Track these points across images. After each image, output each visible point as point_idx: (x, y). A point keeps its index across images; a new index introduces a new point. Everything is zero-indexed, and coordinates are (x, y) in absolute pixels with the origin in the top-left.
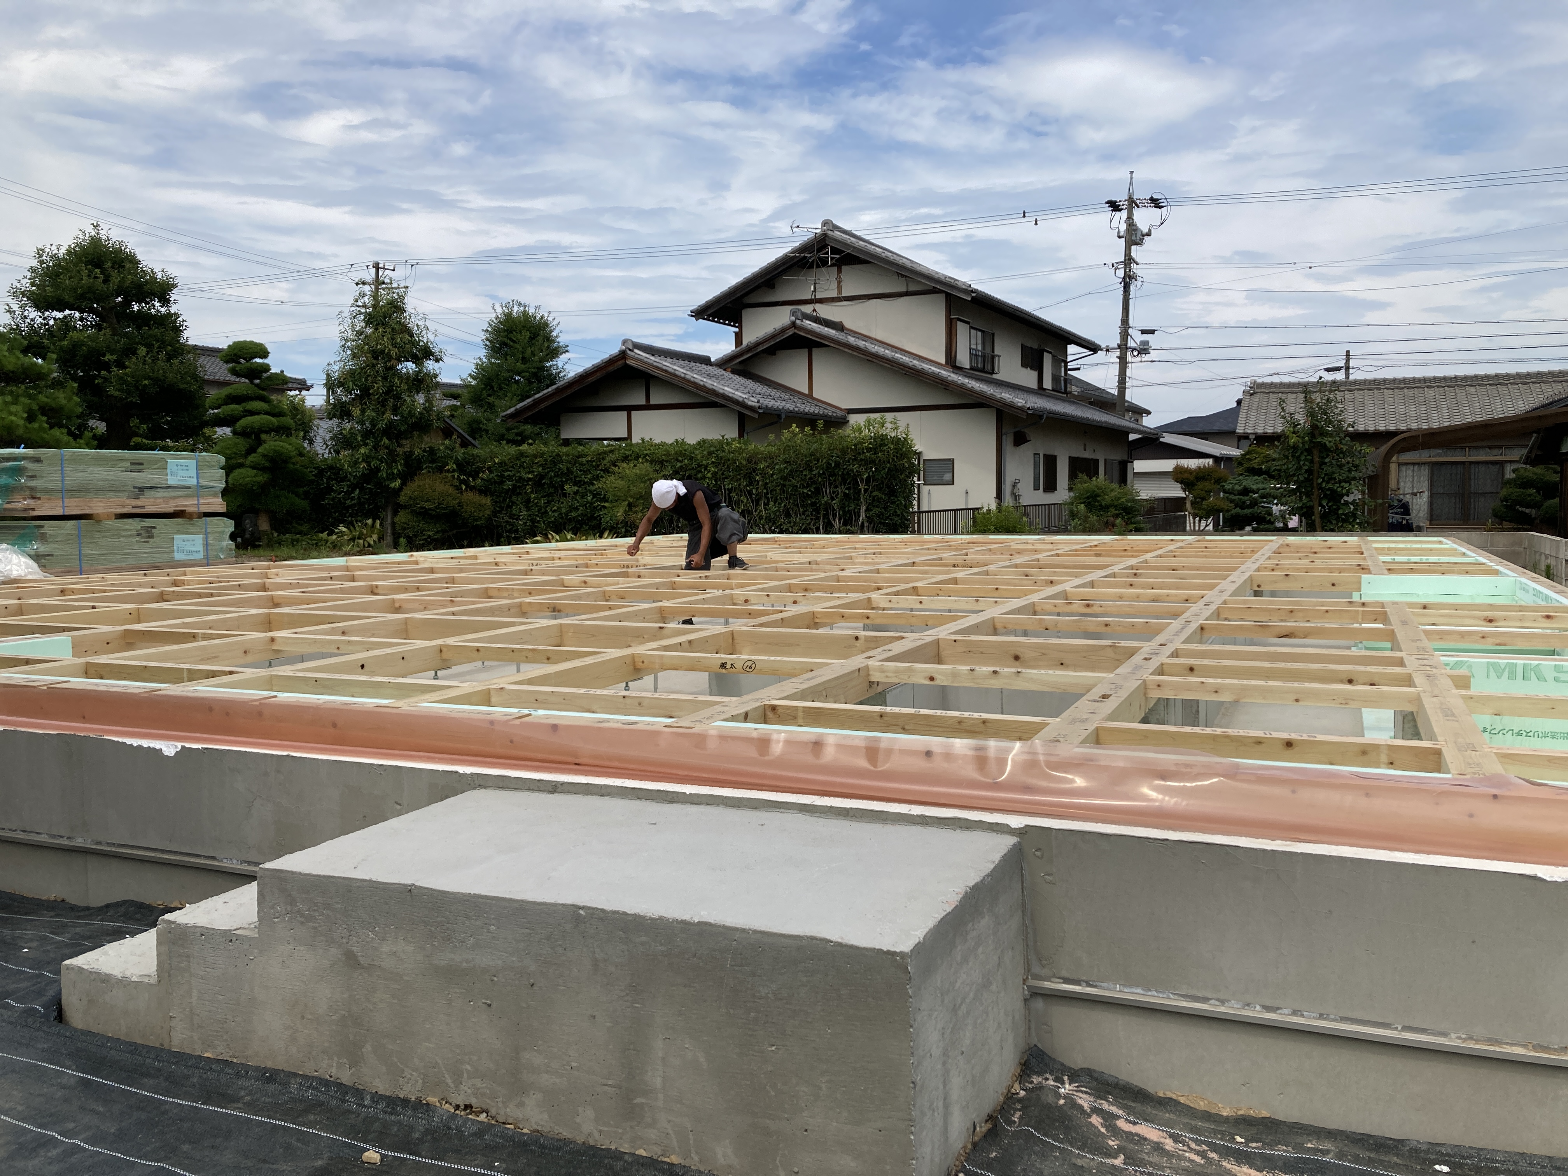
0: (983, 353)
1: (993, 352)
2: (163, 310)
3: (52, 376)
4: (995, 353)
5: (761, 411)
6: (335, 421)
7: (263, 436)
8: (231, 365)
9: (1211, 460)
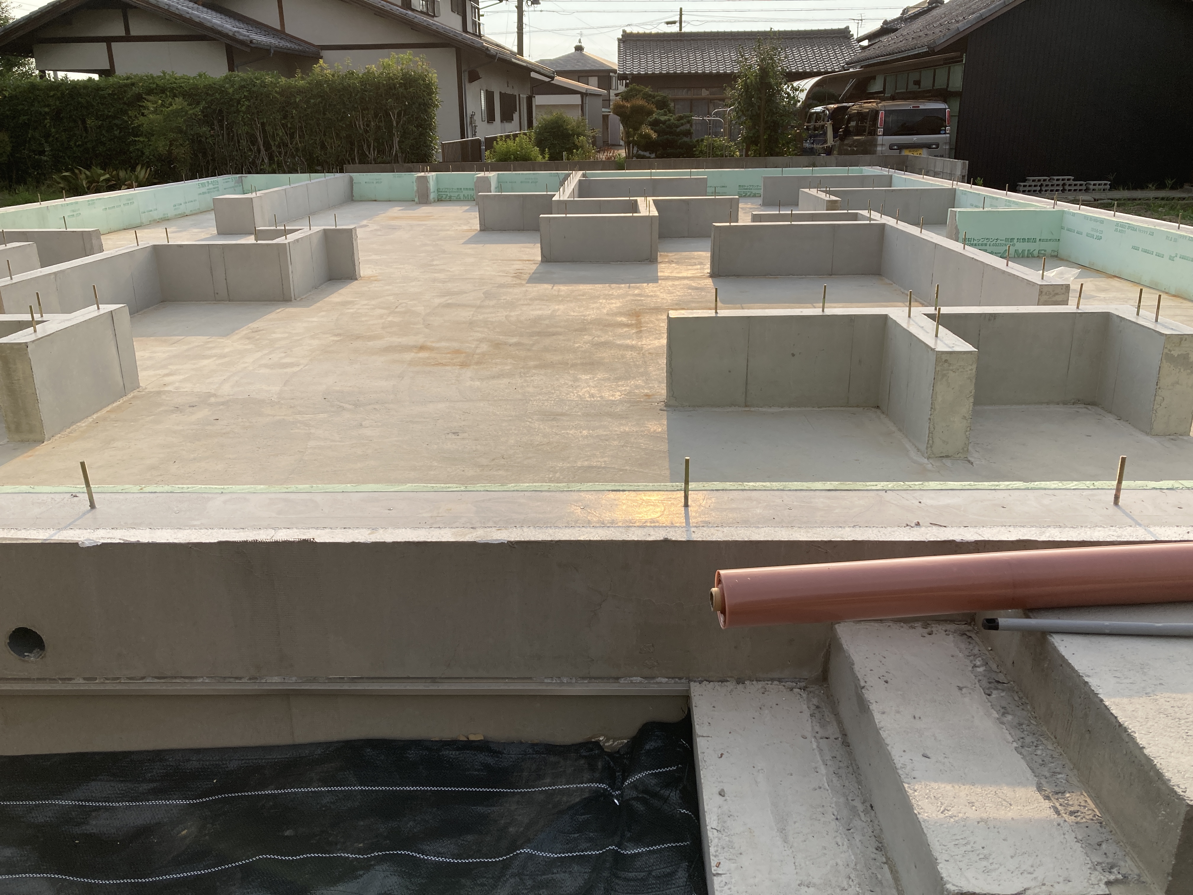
5: (253, 46)
9: (579, 96)
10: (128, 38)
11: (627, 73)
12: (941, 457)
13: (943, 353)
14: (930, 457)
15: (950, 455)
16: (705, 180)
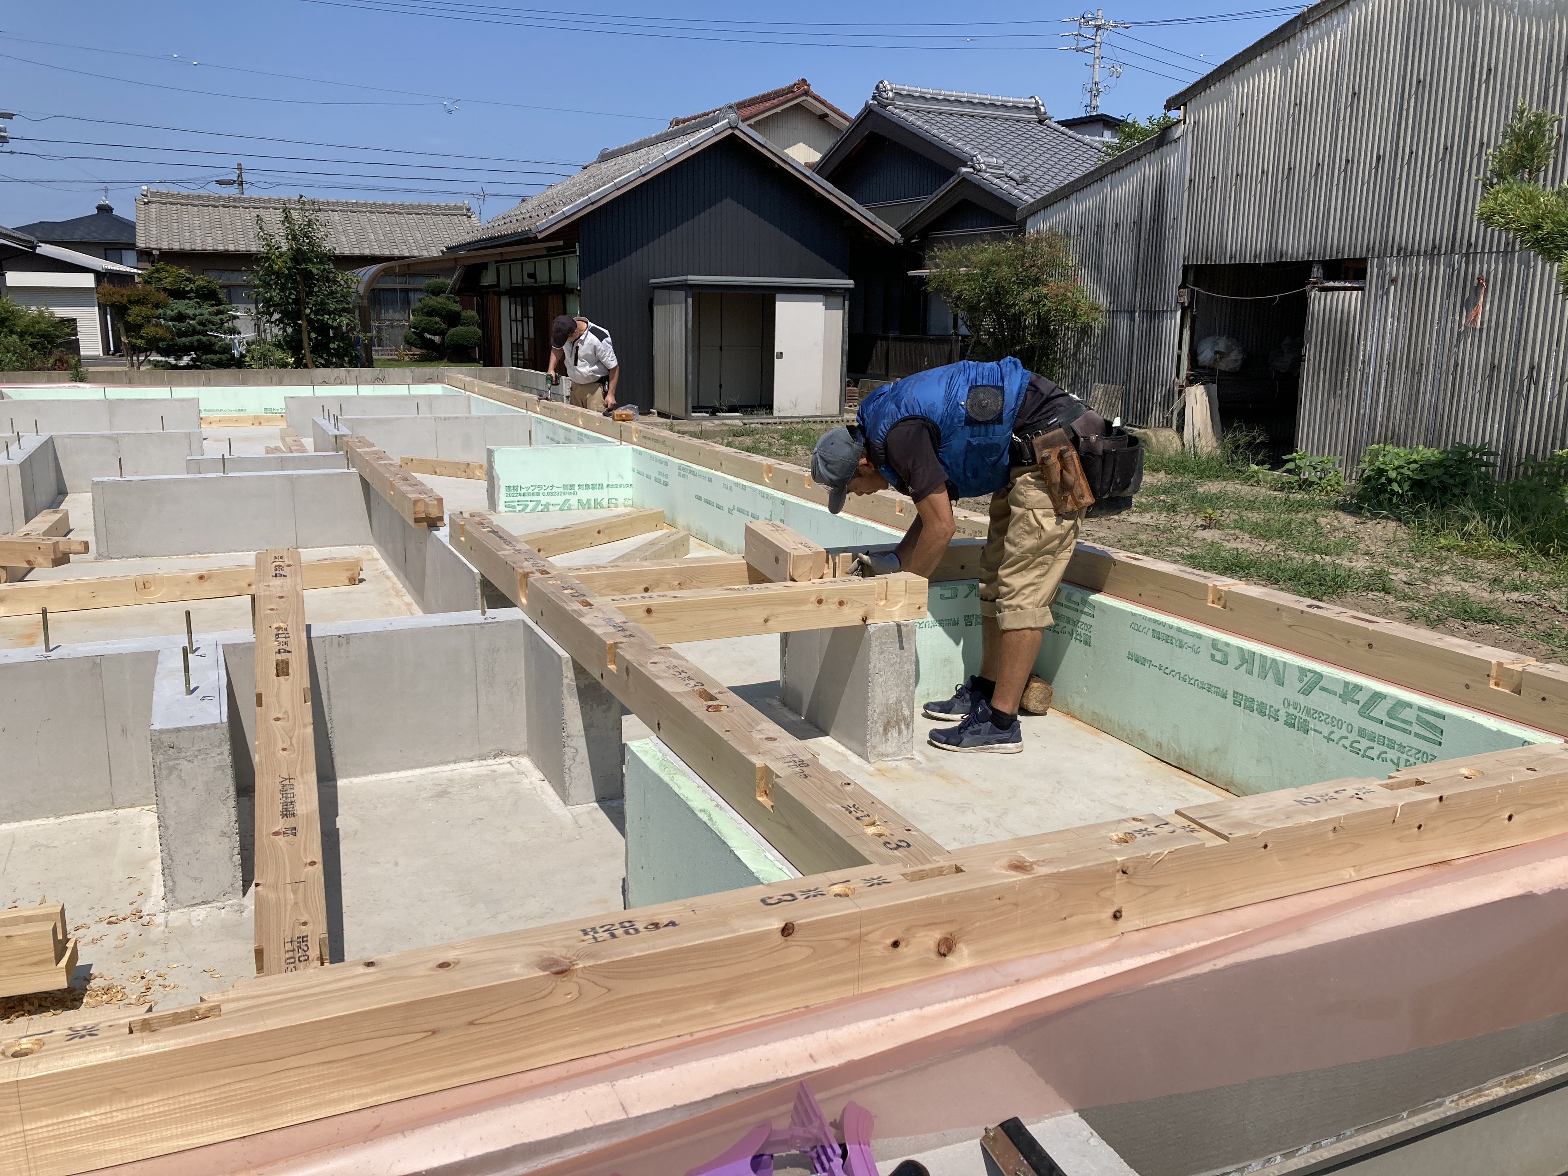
9: (91, 276)
11: (152, 246)
12: (193, 905)
13: (161, 732)
14: (172, 909)
15: (210, 899)
16: (195, 402)
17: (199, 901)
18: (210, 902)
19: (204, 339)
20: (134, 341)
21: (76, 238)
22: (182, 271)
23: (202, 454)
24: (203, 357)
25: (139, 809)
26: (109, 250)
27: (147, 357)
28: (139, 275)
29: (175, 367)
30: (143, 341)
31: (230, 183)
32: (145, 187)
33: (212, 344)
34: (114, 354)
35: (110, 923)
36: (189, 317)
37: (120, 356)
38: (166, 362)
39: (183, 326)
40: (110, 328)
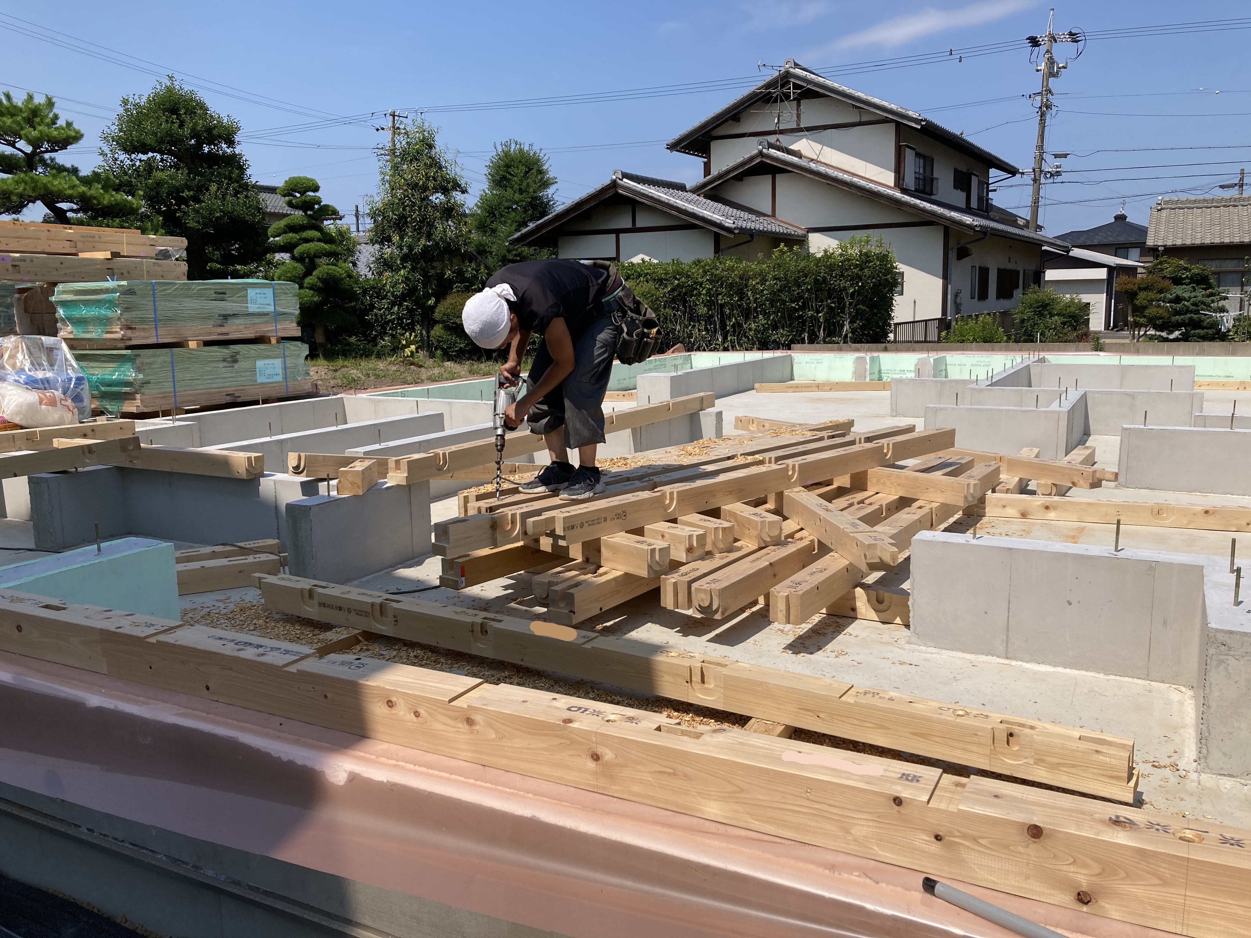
0: (925, 177)
1: (932, 175)
2: (229, 151)
3: (140, 211)
4: (934, 176)
5: (737, 231)
6: (377, 246)
7: (317, 261)
8: (287, 198)
9: (1105, 270)
10: (634, 230)
11: (1159, 244)
12: (1221, 775)
13: (1217, 630)
14: (1203, 772)
15: (1234, 774)
16: (1192, 368)
17: (1226, 773)
18: (1234, 777)
19: (1195, 316)
20: (1138, 319)
21: (1096, 242)
22: (1182, 262)
23: (1201, 412)
24: (1192, 332)
25: (1168, 685)
26: (1118, 249)
27: (1146, 331)
28: (1140, 267)
29: (1166, 340)
30: (1145, 320)
31: (1232, 186)
32: (1160, 198)
33: (1201, 321)
34: (1112, 329)
35: (1153, 766)
36: (1185, 300)
37: (1117, 331)
38: (1160, 335)
39: (1178, 306)
40: (1112, 309)
